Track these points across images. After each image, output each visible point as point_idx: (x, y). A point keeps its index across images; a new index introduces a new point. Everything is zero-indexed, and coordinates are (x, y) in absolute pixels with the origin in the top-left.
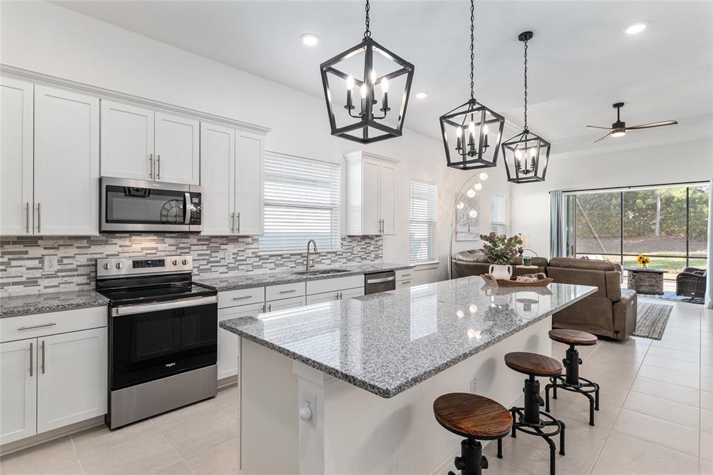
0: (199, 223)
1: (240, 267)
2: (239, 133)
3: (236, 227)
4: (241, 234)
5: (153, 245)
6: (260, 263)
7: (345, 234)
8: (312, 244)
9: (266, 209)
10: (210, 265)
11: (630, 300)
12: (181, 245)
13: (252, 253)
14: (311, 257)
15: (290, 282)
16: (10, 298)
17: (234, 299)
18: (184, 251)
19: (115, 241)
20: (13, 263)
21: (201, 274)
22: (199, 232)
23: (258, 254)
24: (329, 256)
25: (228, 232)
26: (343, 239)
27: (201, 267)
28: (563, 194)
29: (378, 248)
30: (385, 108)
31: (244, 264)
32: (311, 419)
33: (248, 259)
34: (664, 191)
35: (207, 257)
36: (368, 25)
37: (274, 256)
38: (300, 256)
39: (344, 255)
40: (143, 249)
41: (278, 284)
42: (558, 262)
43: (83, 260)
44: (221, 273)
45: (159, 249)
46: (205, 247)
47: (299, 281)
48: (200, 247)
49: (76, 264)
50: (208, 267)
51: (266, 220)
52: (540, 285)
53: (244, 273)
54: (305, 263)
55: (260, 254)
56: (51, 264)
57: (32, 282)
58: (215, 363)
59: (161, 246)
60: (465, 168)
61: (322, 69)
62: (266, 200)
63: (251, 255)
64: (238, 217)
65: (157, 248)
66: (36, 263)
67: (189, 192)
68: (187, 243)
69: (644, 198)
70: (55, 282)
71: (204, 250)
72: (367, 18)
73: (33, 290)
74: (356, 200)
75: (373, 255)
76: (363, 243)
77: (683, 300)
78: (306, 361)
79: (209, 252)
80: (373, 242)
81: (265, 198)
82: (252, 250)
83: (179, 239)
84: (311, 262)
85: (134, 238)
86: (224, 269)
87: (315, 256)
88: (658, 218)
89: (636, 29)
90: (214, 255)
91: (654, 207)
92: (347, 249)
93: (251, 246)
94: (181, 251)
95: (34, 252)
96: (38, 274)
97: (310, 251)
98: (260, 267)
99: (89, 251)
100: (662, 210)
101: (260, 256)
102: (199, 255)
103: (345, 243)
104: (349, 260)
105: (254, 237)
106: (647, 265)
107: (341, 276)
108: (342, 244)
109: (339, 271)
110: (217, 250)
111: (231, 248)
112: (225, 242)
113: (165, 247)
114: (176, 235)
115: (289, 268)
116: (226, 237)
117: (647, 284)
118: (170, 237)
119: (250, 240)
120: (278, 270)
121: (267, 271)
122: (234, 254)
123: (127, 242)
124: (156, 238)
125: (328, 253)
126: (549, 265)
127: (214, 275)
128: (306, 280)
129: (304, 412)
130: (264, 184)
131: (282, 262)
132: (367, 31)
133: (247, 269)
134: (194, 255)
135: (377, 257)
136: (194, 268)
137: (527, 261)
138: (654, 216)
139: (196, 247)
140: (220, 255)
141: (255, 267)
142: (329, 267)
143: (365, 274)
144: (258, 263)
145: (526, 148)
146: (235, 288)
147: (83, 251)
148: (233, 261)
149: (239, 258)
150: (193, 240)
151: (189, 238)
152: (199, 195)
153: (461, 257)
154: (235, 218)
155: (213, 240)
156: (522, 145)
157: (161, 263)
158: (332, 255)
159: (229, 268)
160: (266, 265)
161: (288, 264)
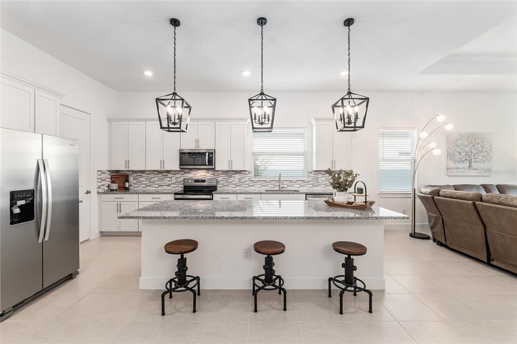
0: (212, 165)
1: (242, 185)
3: (231, 166)
5: (205, 174)
6: (253, 184)
7: (311, 169)
13: (249, 179)
16: (164, 190)
19: (192, 172)
20: (165, 179)
22: (214, 169)
24: (298, 182)
26: (309, 172)
31: (244, 184)
33: (246, 182)
39: (310, 183)
40: (201, 175)
43: (182, 179)
46: (225, 175)
48: (223, 175)
49: (180, 180)
53: (244, 188)
55: (252, 179)
56: (174, 180)
57: (169, 185)
59: (208, 175)
63: (247, 180)
65: (206, 175)
66: (170, 179)
67: (208, 152)
70: (175, 186)
73: (169, 188)
85: (198, 171)
86: (234, 186)
90: (229, 179)
92: (313, 179)
93: (248, 176)
95: (170, 175)
96: (170, 183)
98: (253, 186)
99: (184, 176)
101: (252, 181)
103: (310, 175)
104: (315, 186)
105: (249, 171)
108: (308, 176)
110: (230, 177)
111: (238, 176)
112: (235, 173)
119: (247, 172)
120: (263, 188)
121: (256, 188)
122: (239, 179)
123: (195, 173)
124: (205, 171)
131: (266, 184)
133: (246, 186)
140: (232, 179)
143: (306, 194)
144: (251, 184)
147: (182, 175)
148: (239, 182)
149: (241, 181)
152: (212, 153)
154: (230, 162)
155: (229, 172)
157: (204, 181)
158: (301, 182)
159: (237, 186)
160: (256, 185)
161: (269, 185)
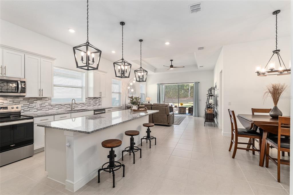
0: (25, 92)
2: (42, 59)
3: (41, 94)
4: (43, 97)
6: (52, 108)
7: (87, 97)
8: (73, 100)
9: (54, 87)
10: (29, 108)
11: (172, 115)
12: (15, 101)
13: (48, 104)
14: (73, 105)
15: (64, 113)
17: (41, 120)
18: (17, 103)
21: (25, 112)
22: (25, 96)
23: (51, 104)
24: (81, 105)
25: (38, 96)
26: (86, 99)
27: (25, 110)
28: (161, 85)
29: (100, 102)
30: (93, 61)
31: (44, 108)
32: (69, 146)
33: (46, 106)
34: (190, 85)
35: (28, 106)
36: (88, 38)
37: (58, 105)
38: (69, 105)
39: (87, 104)
41: (60, 114)
42: (154, 105)
44: (34, 112)
45: (4, 103)
46: (27, 102)
47: (68, 113)
48: (24, 102)
50: (28, 109)
51: (54, 92)
52: (145, 111)
53: (44, 112)
54: (71, 107)
55: (52, 104)
58: (33, 144)
59: (5, 102)
60: (121, 78)
61: (73, 49)
62: (54, 84)
63: (48, 105)
64: (42, 90)
67: (20, 81)
68: (18, 100)
69: (186, 86)
71: (26, 103)
72: (88, 36)
74: (91, 85)
75: (98, 104)
76: (94, 100)
77: (190, 115)
78: (68, 130)
79: (28, 104)
80: (98, 100)
81: (54, 83)
82: (48, 103)
83: (14, 99)
84: (73, 107)
86: (36, 110)
87: (75, 105)
88: (190, 92)
89: (167, 43)
90: (31, 105)
91: (188, 89)
92: (88, 102)
93: (48, 101)
94: (15, 103)
97: (73, 103)
98: (52, 109)
100: (190, 90)
101: (52, 105)
102: (24, 105)
103: (87, 100)
104: (88, 106)
105: (49, 98)
106: (183, 105)
107: (85, 111)
108: (86, 100)
109: (84, 110)
110: (32, 103)
111: (39, 102)
112: (36, 100)
113: (8, 102)
114: (13, 97)
115: (64, 109)
116: (37, 98)
117: (182, 111)
118: (10, 98)
119: (47, 99)
120: (60, 110)
121: (55, 110)
122: (40, 104)
124: (3, 98)
125: (80, 103)
126: (152, 106)
127: (31, 113)
128: (71, 113)
129: (67, 144)
130: (53, 77)
131: (61, 107)
132: (88, 40)
133: (46, 110)
134: (22, 105)
135: (99, 105)
136: (22, 110)
137: (142, 104)
138: (188, 92)
139: (22, 102)
140: (34, 105)
141: (49, 109)
142: (81, 109)
143: (94, 111)
144: (50, 108)
145: (141, 72)
146: (41, 116)
148: (40, 107)
149: (42, 106)
150: (21, 99)
151: (19, 98)
152: (24, 82)
153: (128, 104)
154: (41, 91)
155: (30, 99)
156: (140, 71)
157: (6, 108)
158: (82, 104)
159: (38, 110)
160: (54, 108)
161: (64, 108)
